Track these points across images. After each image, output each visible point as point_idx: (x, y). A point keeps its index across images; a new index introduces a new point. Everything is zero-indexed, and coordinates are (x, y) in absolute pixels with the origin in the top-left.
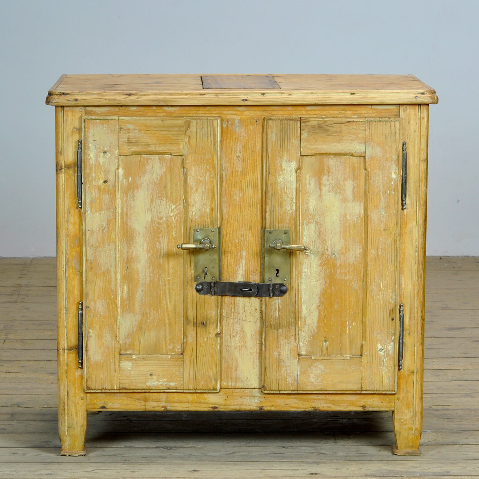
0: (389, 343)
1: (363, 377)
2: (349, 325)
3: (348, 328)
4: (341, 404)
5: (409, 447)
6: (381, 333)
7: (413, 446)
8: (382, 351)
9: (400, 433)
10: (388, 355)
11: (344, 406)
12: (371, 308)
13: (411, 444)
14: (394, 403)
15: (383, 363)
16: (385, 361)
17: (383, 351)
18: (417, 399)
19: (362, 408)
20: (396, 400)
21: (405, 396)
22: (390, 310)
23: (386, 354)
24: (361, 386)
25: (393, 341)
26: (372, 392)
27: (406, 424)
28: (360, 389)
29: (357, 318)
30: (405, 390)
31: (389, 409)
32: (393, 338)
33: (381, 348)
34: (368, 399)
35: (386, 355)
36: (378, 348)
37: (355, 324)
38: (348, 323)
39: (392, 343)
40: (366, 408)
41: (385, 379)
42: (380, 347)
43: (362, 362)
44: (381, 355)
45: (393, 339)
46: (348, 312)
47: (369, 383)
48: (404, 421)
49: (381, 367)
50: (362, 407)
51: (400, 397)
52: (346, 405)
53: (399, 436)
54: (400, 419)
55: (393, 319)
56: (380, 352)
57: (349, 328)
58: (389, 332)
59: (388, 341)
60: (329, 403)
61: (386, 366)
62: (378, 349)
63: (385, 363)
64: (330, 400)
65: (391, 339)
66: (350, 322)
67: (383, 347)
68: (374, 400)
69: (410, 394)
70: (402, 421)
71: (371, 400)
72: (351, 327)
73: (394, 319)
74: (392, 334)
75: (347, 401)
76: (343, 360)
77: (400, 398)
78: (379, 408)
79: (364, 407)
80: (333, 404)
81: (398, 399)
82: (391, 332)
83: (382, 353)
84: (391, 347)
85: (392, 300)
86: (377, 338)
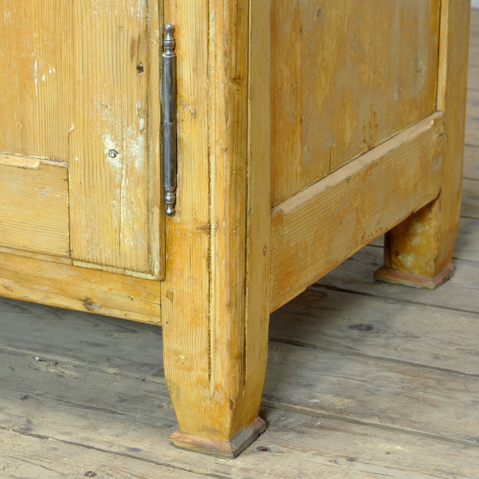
0: (132, 137)
1: (72, 223)
2: (40, 73)
3: (36, 80)
4: (35, 286)
5: (205, 429)
6: (111, 105)
7: (215, 431)
8: (115, 156)
9: (178, 389)
10: (130, 171)
11: (41, 291)
12: (85, 30)
13: (208, 423)
14: (161, 305)
15: (118, 191)
16: (123, 185)
17: (118, 156)
18: (218, 304)
19: (84, 305)
20: (164, 297)
21: (186, 290)
22: (133, 42)
23: (127, 166)
24: (67, 246)
25: (142, 131)
26: (99, 267)
27: (190, 369)
28: (65, 254)
29: (58, 53)
30: (186, 275)
31: (149, 319)
32: (142, 122)
33: (112, 148)
34: (96, 283)
35: (127, 170)
36: (104, 148)
37: (54, 70)
38: (38, 66)
39: (141, 138)
40: (93, 307)
41: (124, 236)
42: (110, 144)
43: (67, 180)
44: (114, 167)
45: (141, 126)
46: (35, 35)
47: (88, 241)
48: (185, 359)
49: (114, 202)
50: (82, 302)
51: (175, 292)
52: (46, 288)
53: (178, 395)
54: (177, 353)
55: (140, 69)
56: (110, 159)
57: (40, 81)
58: (132, 106)
59: (129, 129)
60: (8, 278)
61: (127, 200)
62: (106, 151)
63: (124, 192)
64: (9, 269)
65: (138, 124)
66: (41, 64)
67: (117, 145)
68: (110, 289)
69: (198, 287)
70: (182, 357)
71: (105, 288)
72: (44, 78)
73: (144, 69)
74: (139, 110)
75: (49, 280)
76: (23, 168)
77: (175, 296)
78: (124, 313)
79: (87, 302)
80: (16, 283)
81: (170, 295)
82: (138, 105)
83: (116, 162)
84: (138, 147)
85: (136, 12)
86: (104, 119)
